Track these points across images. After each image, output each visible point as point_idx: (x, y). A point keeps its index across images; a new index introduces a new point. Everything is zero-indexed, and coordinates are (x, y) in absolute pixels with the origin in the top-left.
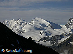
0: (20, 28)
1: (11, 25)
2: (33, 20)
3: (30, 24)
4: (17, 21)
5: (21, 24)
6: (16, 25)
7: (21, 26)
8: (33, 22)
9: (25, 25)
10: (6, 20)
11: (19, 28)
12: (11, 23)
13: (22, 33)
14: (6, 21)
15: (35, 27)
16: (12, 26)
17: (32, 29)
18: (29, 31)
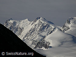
0: (41, 38)
1: (22, 30)
2: (69, 22)
3: (62, 29)
4: (35, 21)
5: (42, 30)
6: (32, 31)
7: (44, 34)
8: (70, 26)
9: (51, 32)
10: (11, 19)
11: (37, 38)
12: (21, 26)
13: (43, 48)
14: (11, 21)
15: (73, 37)
16: (24, 33)
17: (66, 41)
18: (59, 46)
